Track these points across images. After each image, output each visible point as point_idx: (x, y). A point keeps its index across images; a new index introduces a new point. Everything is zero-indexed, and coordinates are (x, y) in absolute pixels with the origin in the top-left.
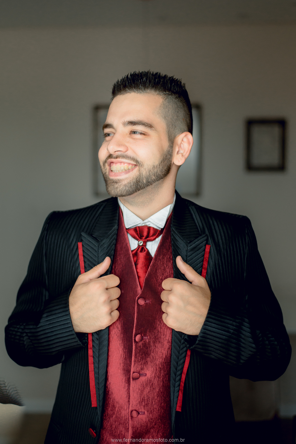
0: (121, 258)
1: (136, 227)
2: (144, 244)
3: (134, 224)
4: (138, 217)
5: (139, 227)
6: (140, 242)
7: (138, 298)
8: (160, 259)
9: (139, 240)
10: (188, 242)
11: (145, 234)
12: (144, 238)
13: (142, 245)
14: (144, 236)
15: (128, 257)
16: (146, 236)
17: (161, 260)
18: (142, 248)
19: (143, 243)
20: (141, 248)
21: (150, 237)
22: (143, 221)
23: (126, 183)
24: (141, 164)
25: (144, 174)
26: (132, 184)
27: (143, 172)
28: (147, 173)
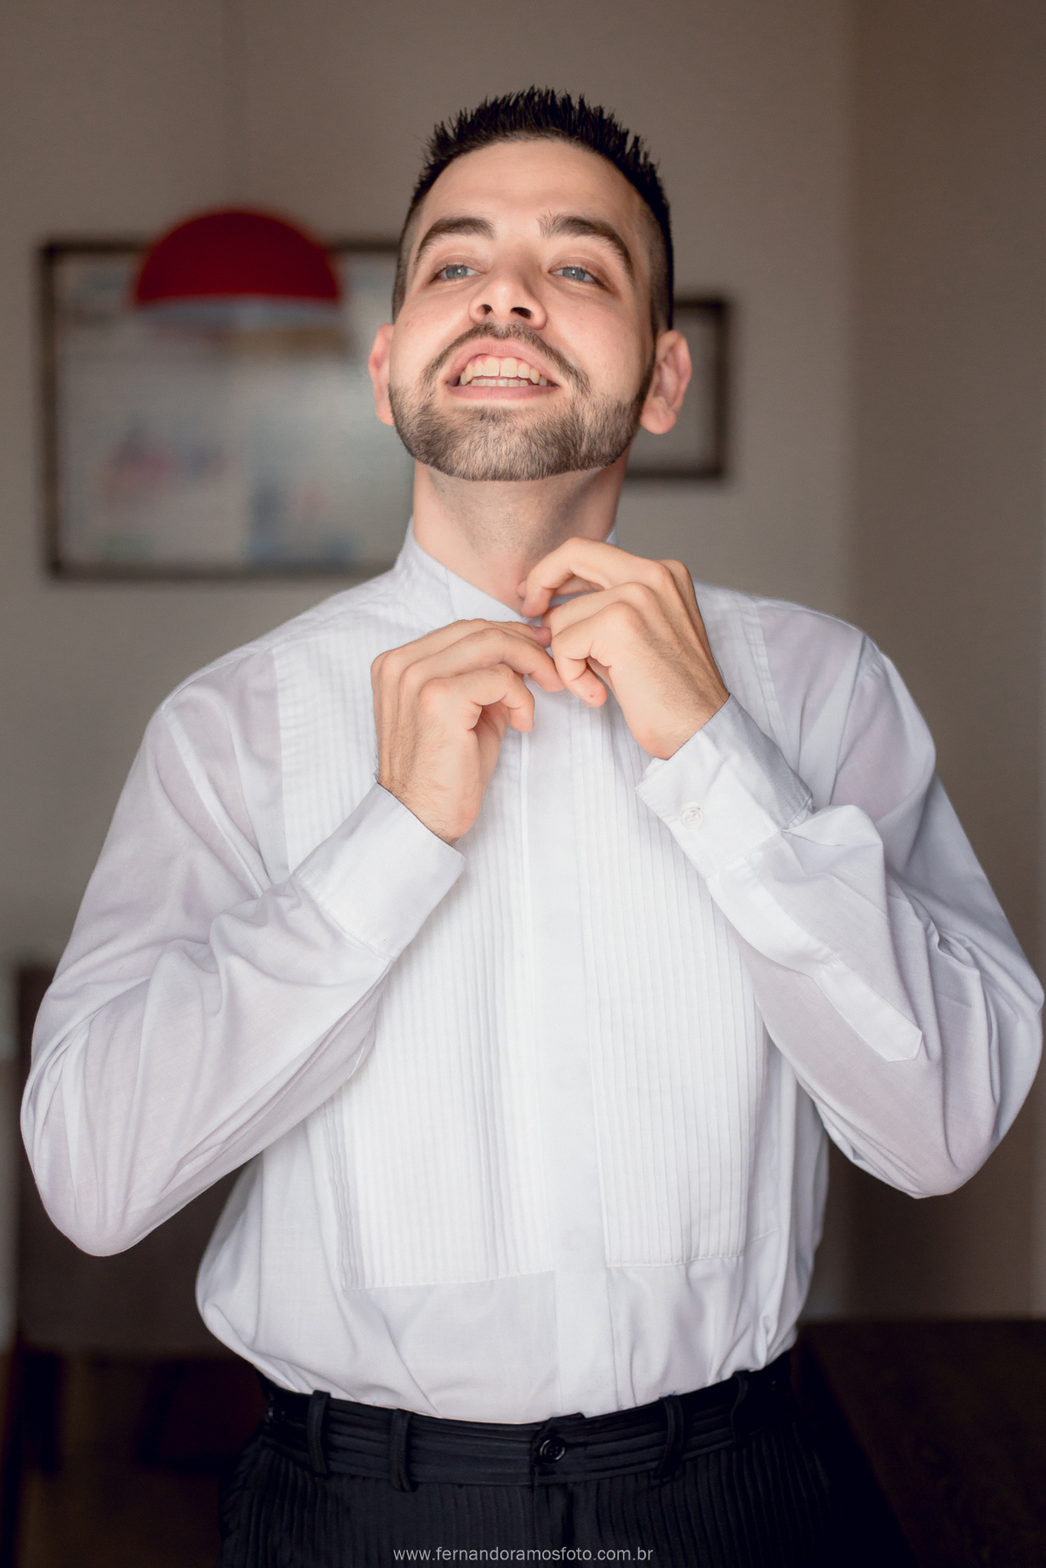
23: (529, 426)
24: (581, 381)
25: (587, 421)
26: (549, 436)
27: (584, 415)
28: (597, 422)
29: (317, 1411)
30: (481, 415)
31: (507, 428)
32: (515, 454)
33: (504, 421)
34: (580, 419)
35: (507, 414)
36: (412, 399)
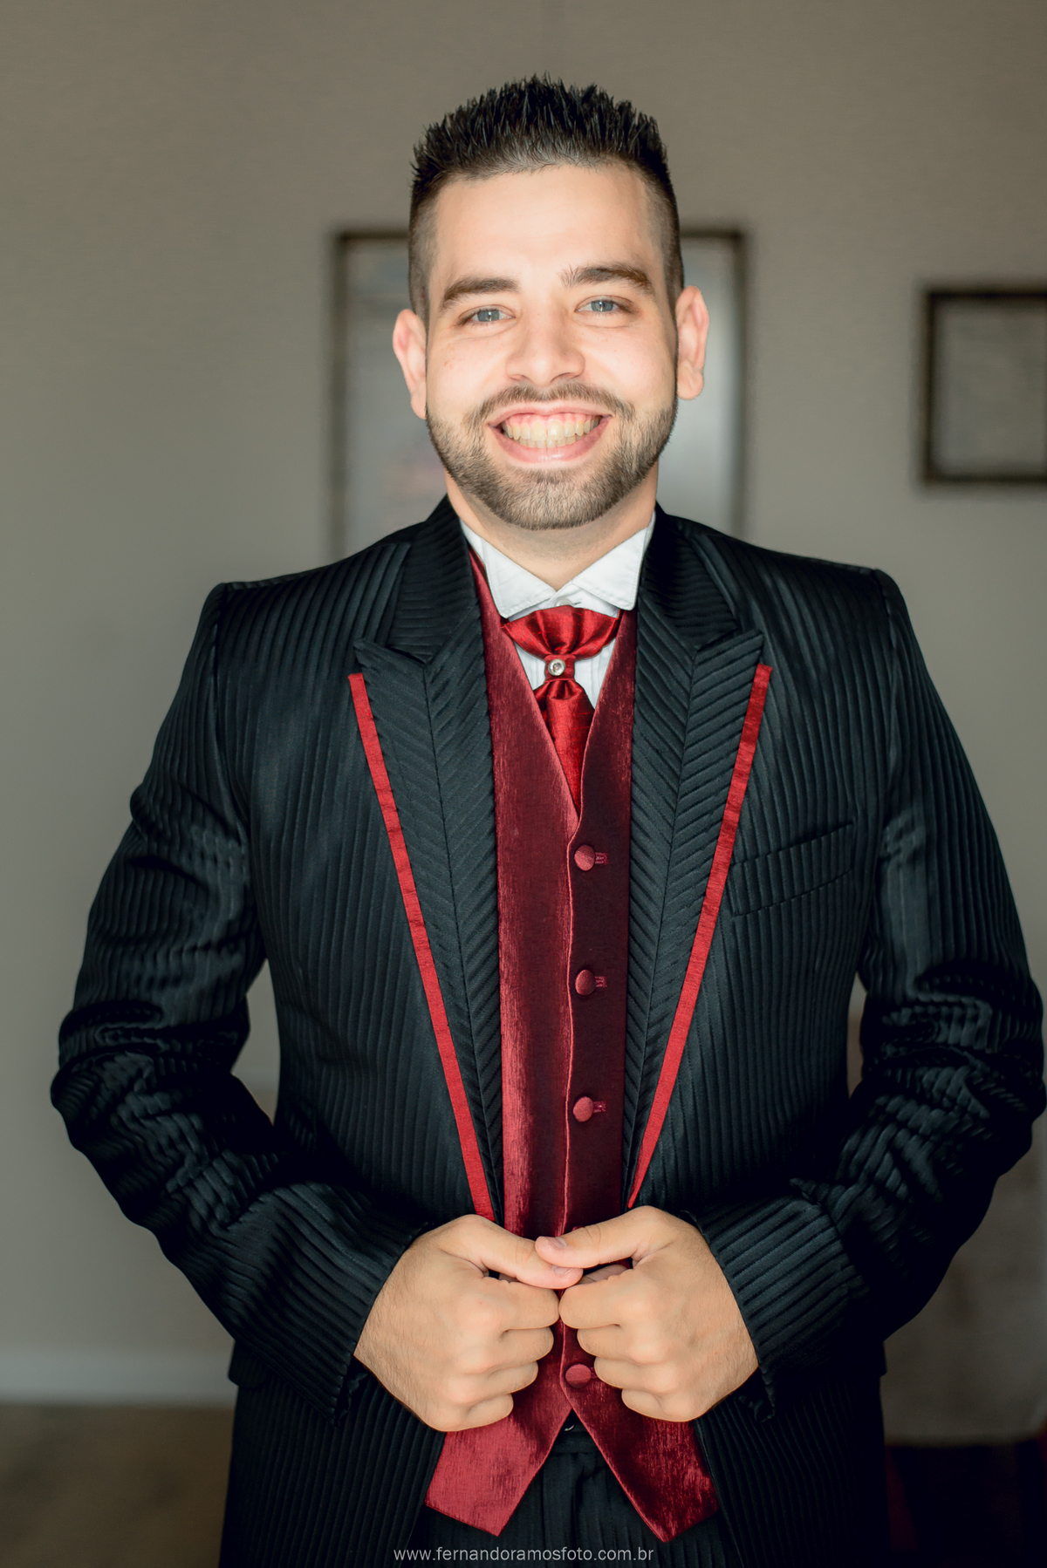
0: (503, 721)
1: (534, 613)
2: (569, 671)
3: (528, 602)
4: (538, 577)
5: (542, 612)
6: (552, 664)
7: (572, 846)
8: (618, 716)
9: (548, 658)
10: (697, 647)
11: (566, 635)
12: (564, 649)
13: (563, 675)
14: (563, 644)
15: (525, 714)
16: (571, 643)
17: (621, 719)
18: (565, 685)
19: (567, 667)
20: (557, 682)
21: (583, 645)
22: (557, 591)
24: (625, 410)
25: (635, 444)
26: (605, 481)
27: (631, 440)
28: (643, 439)
30: (538, 477)
31: (566, 487)
33: (563, 481)
34: (628, 445)
35: (566, 475)
36: (460, 437)
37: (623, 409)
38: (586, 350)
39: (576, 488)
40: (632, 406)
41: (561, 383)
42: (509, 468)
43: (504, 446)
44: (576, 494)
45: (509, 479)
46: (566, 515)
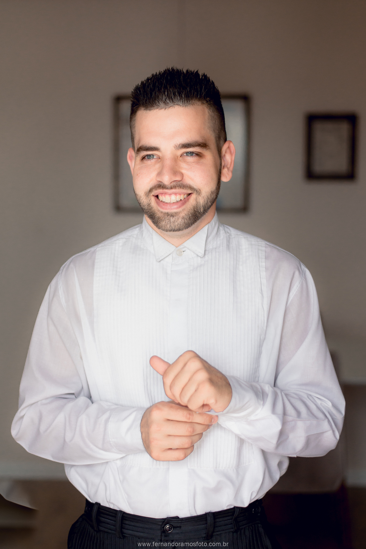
3: (167, 254)
22: (177, 247)
23: (184, 215)
24: (198, 192)
25: (201, 203)
26: (190, 215)
27: (200, 201)
28: (205, 201)
29: (95, 509)
30: (168, 214)
31: (177, 218)
32: (180, 225)
33: (176, 216)
34: (199, 203)
35: (176, 214)
36: (143, 200)
37: (197, 191)
38: (183, 171)
39: (180, 218)
40: (200, 190)
41: (174, 183)
42: (159, 211)
43: (157, 203)
44: (180, 220)
45: (158, 215)
46: (177, 228)
